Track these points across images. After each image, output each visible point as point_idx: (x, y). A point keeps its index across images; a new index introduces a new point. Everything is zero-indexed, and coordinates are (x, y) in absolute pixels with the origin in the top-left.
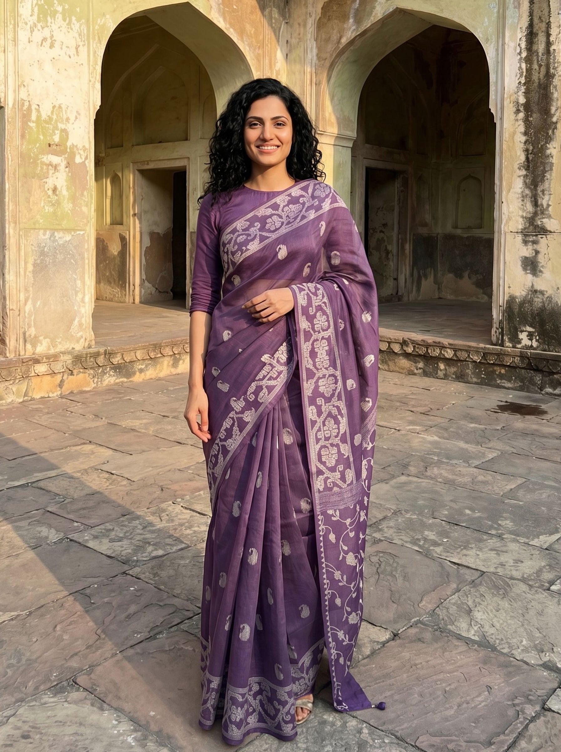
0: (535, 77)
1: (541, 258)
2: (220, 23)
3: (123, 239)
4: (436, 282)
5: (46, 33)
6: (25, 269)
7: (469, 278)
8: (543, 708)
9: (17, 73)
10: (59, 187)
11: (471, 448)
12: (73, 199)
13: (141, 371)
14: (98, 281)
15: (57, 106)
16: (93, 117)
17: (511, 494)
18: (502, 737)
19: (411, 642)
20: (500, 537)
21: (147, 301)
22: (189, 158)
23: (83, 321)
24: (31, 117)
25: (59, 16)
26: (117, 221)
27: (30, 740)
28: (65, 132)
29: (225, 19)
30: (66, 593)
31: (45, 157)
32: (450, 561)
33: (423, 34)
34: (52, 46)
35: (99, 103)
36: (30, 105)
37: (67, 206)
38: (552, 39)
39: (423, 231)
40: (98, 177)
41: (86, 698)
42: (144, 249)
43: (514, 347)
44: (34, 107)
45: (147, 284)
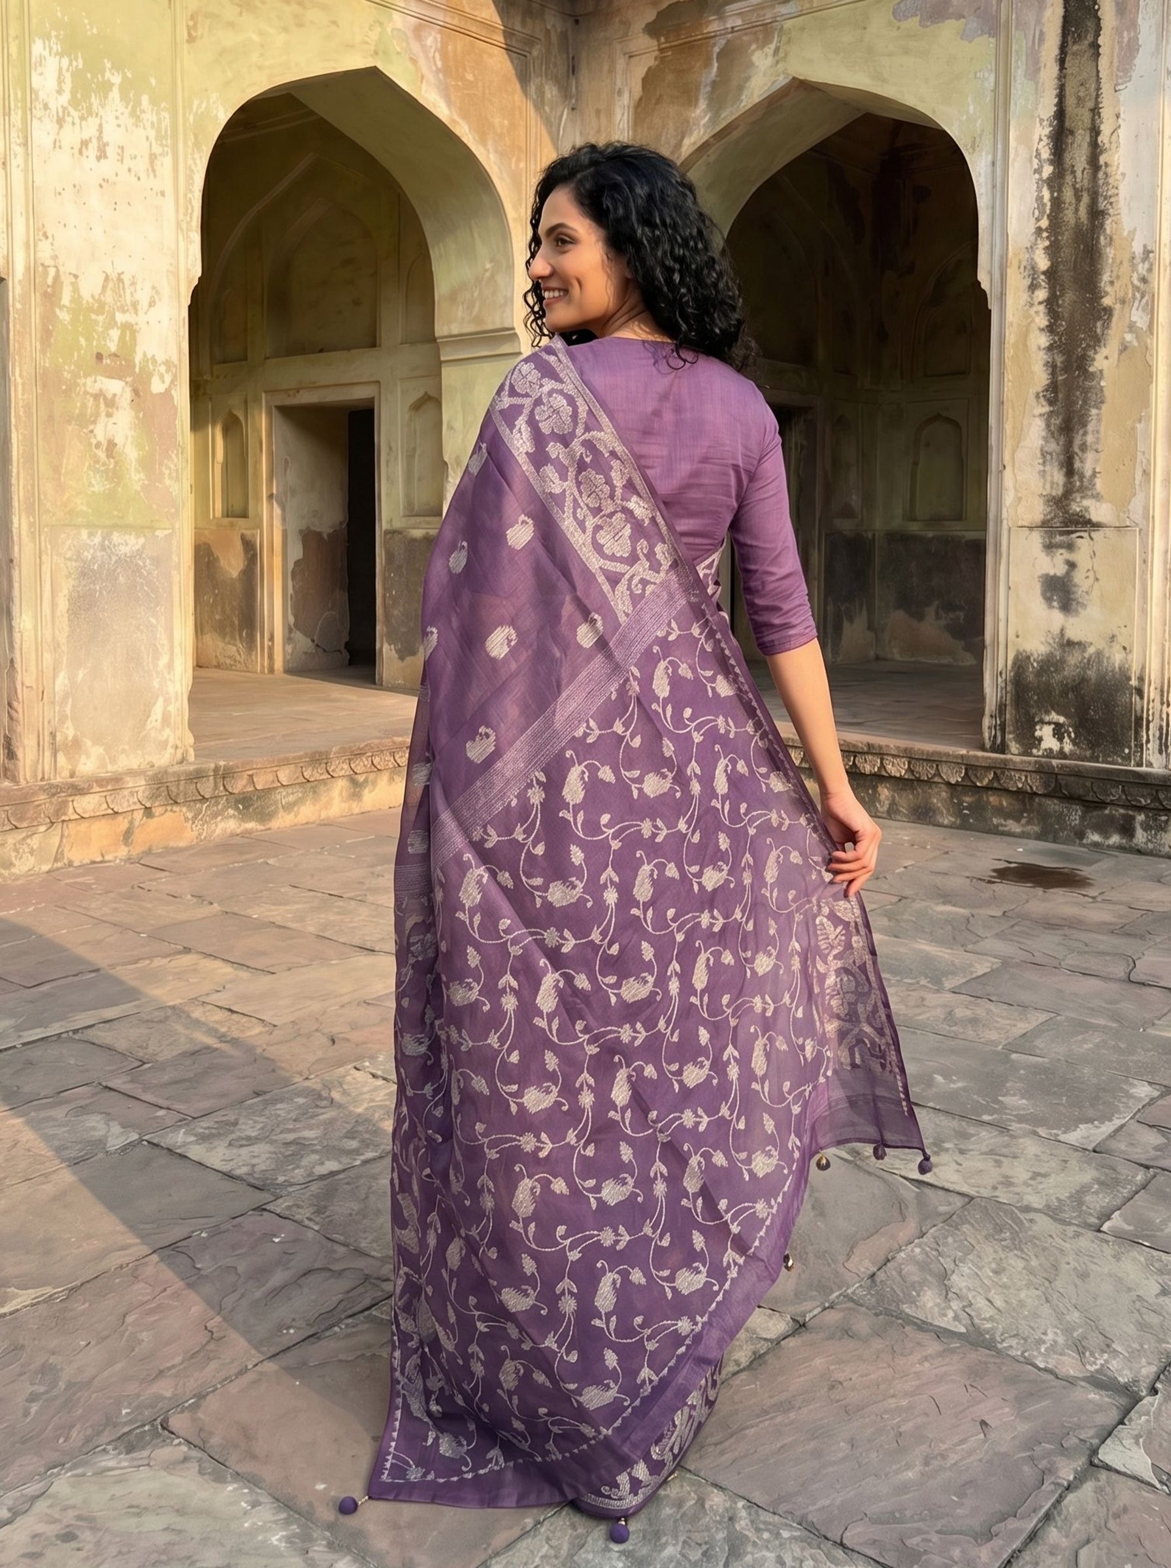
0: (1069, 216)
1: (1079, 578)
2: (441, 110)
3: (249, 547)
4: (870, 627)
5: (90, 129)
6: (54, 605)
7: (938, 617)
8: (1092, 1464)
9: (32, 210)
10: (119, 440)
11: (942, 954)
12: (148, 464)
13: (289, 808)
14: (199, 630)
15: (114, 276)
16: (187, 301)
17: (1023, 1044)
18: (1012, 1524)
19: (831, 1337)
20: (1001, 1128)
21: (299, 669)
22: (378, 382)
23: (172, 708)
24: (60, 299)
25: (115, 94)
26: (238, 511)
27: (74, 1544)
28: (130, 330)
29: (449, 103)
30: (146, 1250)
31: (89, 381)
32: (905, 1178)
33: (846, 132)
34: (102, 155)
35: (197, 272)
36: (57, 277)
37: (135, 478)
38: (1103, 138)
39: (846, 526)
40: (197, 422)
41: (186, 1459)
42: (291, 566)
43: (1027, 753)
44: (67, 281)
45: (298, 635)
